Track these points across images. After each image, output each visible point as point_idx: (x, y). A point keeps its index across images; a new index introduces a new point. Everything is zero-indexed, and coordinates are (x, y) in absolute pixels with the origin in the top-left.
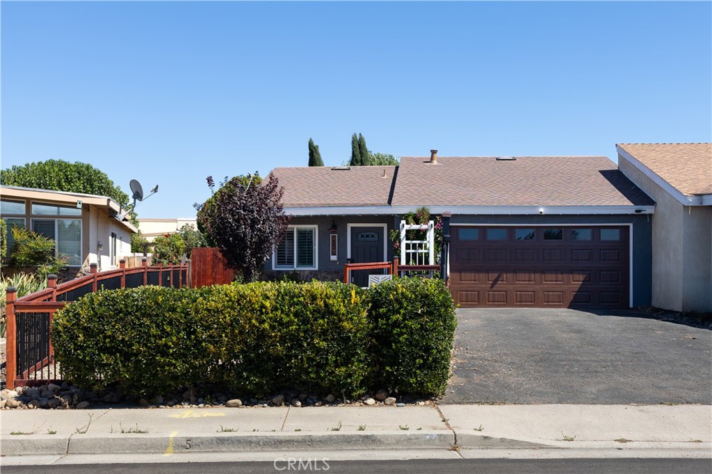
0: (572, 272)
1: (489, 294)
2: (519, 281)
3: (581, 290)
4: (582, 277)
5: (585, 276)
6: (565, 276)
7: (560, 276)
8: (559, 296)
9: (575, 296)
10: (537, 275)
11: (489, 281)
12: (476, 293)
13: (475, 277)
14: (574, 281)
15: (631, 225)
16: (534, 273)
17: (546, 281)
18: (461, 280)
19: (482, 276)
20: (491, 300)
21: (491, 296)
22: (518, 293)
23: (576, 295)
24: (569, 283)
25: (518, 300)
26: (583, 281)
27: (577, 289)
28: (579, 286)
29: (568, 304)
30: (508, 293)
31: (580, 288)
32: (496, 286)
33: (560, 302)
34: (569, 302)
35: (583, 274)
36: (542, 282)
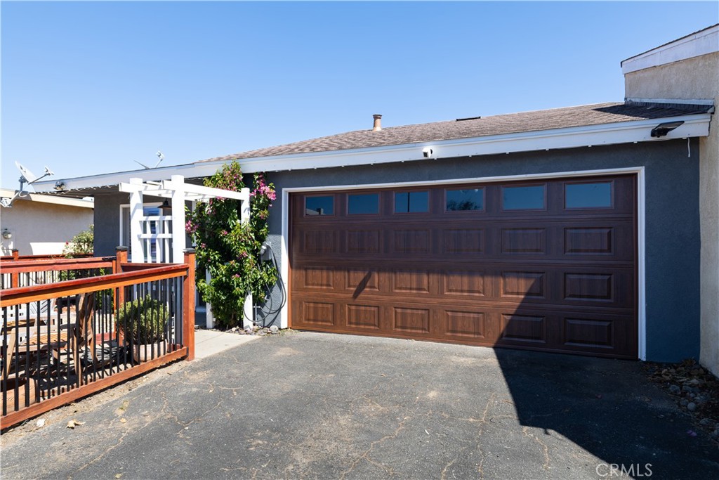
0: (503, 273)
1: (350, 310)
2: (400, 288)
3: (520, 312)
4: (523, 285)
5: (532, 282)
6: (488, 280)
7: (479, 281)
8: (476, 321)
9: (509, 325)
10: (434, 278)
11: (349, 286)
12: (330, 306)
13: (328, 280)
14: (506, 293)
15: (641, 172)
16: (428, 274)
17: (450, 291)
18: (307, 284)
19: (339, 276)
20: (353, 320)
21: (353, 313)
22: (399, 310)
23: (511, 321)
24: (496, 296)
25: (399, 324)
26: (527, 294)
27: (513, 311)
28: (518, 304)
29: (495, 340)
30: (382, 309)
31: (520, 307)
32: (361, 295)
33: (479, 334)
34: (497, 336)
35: (527, 278)
36: (442, 293)
